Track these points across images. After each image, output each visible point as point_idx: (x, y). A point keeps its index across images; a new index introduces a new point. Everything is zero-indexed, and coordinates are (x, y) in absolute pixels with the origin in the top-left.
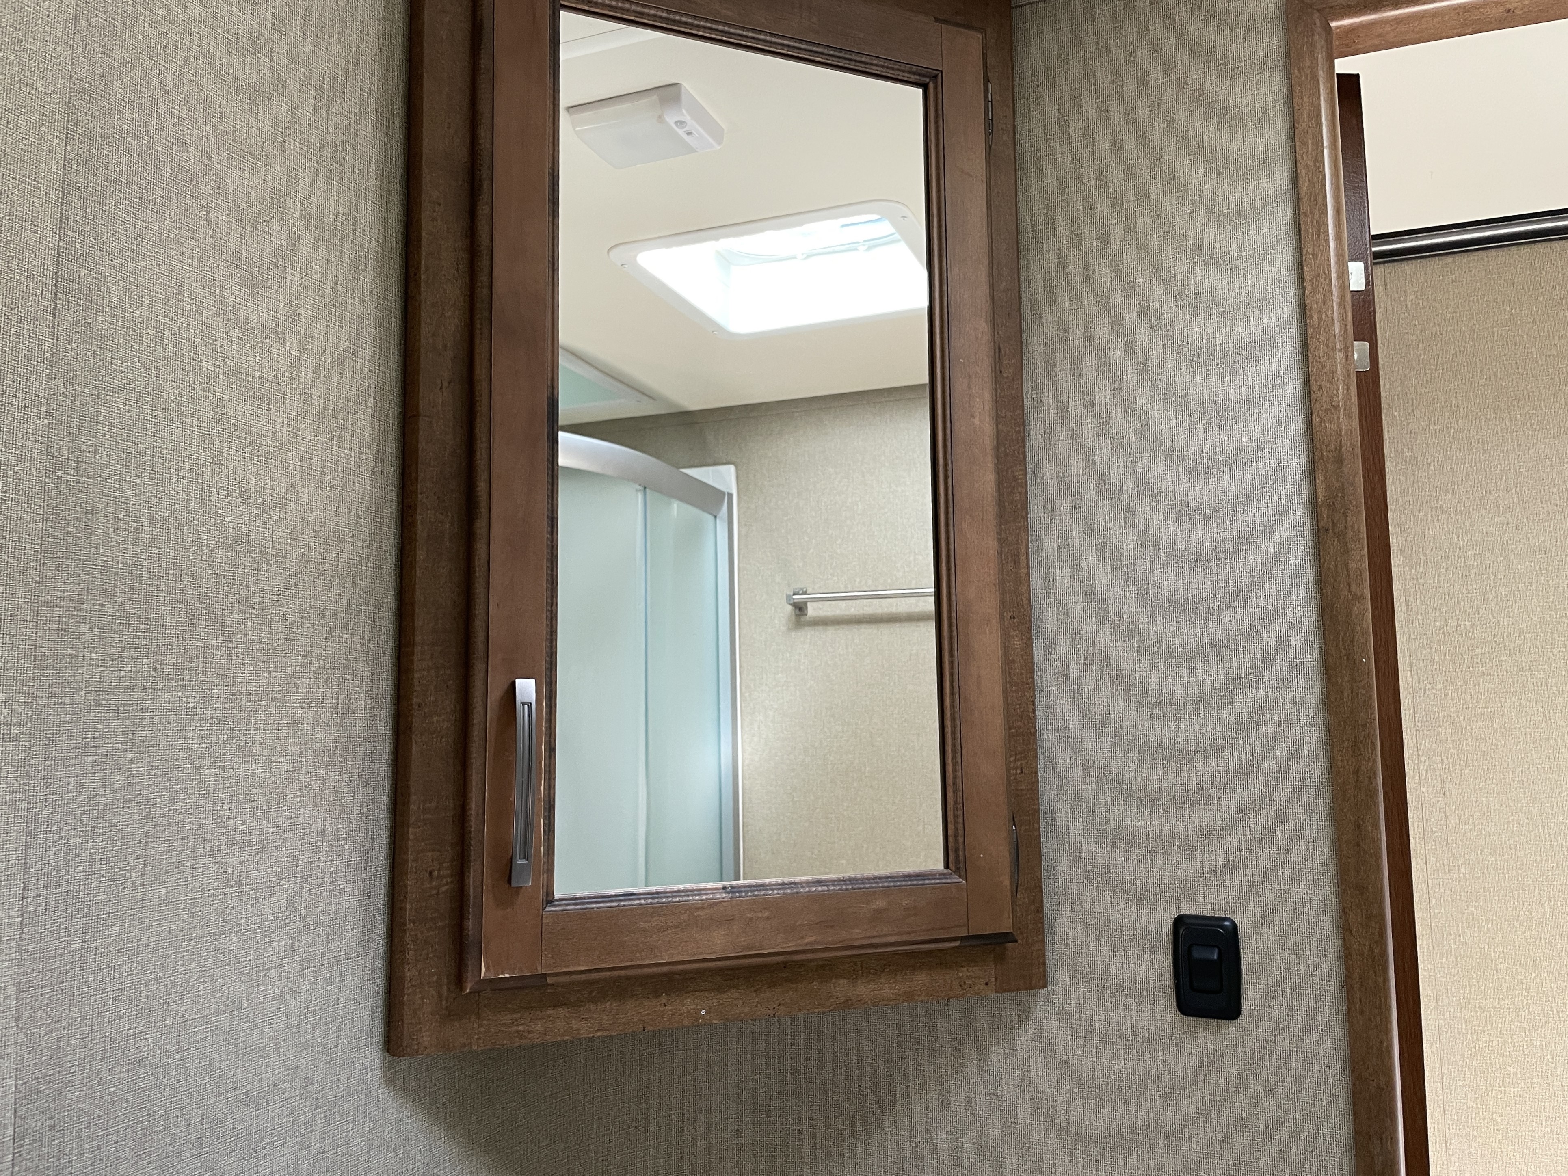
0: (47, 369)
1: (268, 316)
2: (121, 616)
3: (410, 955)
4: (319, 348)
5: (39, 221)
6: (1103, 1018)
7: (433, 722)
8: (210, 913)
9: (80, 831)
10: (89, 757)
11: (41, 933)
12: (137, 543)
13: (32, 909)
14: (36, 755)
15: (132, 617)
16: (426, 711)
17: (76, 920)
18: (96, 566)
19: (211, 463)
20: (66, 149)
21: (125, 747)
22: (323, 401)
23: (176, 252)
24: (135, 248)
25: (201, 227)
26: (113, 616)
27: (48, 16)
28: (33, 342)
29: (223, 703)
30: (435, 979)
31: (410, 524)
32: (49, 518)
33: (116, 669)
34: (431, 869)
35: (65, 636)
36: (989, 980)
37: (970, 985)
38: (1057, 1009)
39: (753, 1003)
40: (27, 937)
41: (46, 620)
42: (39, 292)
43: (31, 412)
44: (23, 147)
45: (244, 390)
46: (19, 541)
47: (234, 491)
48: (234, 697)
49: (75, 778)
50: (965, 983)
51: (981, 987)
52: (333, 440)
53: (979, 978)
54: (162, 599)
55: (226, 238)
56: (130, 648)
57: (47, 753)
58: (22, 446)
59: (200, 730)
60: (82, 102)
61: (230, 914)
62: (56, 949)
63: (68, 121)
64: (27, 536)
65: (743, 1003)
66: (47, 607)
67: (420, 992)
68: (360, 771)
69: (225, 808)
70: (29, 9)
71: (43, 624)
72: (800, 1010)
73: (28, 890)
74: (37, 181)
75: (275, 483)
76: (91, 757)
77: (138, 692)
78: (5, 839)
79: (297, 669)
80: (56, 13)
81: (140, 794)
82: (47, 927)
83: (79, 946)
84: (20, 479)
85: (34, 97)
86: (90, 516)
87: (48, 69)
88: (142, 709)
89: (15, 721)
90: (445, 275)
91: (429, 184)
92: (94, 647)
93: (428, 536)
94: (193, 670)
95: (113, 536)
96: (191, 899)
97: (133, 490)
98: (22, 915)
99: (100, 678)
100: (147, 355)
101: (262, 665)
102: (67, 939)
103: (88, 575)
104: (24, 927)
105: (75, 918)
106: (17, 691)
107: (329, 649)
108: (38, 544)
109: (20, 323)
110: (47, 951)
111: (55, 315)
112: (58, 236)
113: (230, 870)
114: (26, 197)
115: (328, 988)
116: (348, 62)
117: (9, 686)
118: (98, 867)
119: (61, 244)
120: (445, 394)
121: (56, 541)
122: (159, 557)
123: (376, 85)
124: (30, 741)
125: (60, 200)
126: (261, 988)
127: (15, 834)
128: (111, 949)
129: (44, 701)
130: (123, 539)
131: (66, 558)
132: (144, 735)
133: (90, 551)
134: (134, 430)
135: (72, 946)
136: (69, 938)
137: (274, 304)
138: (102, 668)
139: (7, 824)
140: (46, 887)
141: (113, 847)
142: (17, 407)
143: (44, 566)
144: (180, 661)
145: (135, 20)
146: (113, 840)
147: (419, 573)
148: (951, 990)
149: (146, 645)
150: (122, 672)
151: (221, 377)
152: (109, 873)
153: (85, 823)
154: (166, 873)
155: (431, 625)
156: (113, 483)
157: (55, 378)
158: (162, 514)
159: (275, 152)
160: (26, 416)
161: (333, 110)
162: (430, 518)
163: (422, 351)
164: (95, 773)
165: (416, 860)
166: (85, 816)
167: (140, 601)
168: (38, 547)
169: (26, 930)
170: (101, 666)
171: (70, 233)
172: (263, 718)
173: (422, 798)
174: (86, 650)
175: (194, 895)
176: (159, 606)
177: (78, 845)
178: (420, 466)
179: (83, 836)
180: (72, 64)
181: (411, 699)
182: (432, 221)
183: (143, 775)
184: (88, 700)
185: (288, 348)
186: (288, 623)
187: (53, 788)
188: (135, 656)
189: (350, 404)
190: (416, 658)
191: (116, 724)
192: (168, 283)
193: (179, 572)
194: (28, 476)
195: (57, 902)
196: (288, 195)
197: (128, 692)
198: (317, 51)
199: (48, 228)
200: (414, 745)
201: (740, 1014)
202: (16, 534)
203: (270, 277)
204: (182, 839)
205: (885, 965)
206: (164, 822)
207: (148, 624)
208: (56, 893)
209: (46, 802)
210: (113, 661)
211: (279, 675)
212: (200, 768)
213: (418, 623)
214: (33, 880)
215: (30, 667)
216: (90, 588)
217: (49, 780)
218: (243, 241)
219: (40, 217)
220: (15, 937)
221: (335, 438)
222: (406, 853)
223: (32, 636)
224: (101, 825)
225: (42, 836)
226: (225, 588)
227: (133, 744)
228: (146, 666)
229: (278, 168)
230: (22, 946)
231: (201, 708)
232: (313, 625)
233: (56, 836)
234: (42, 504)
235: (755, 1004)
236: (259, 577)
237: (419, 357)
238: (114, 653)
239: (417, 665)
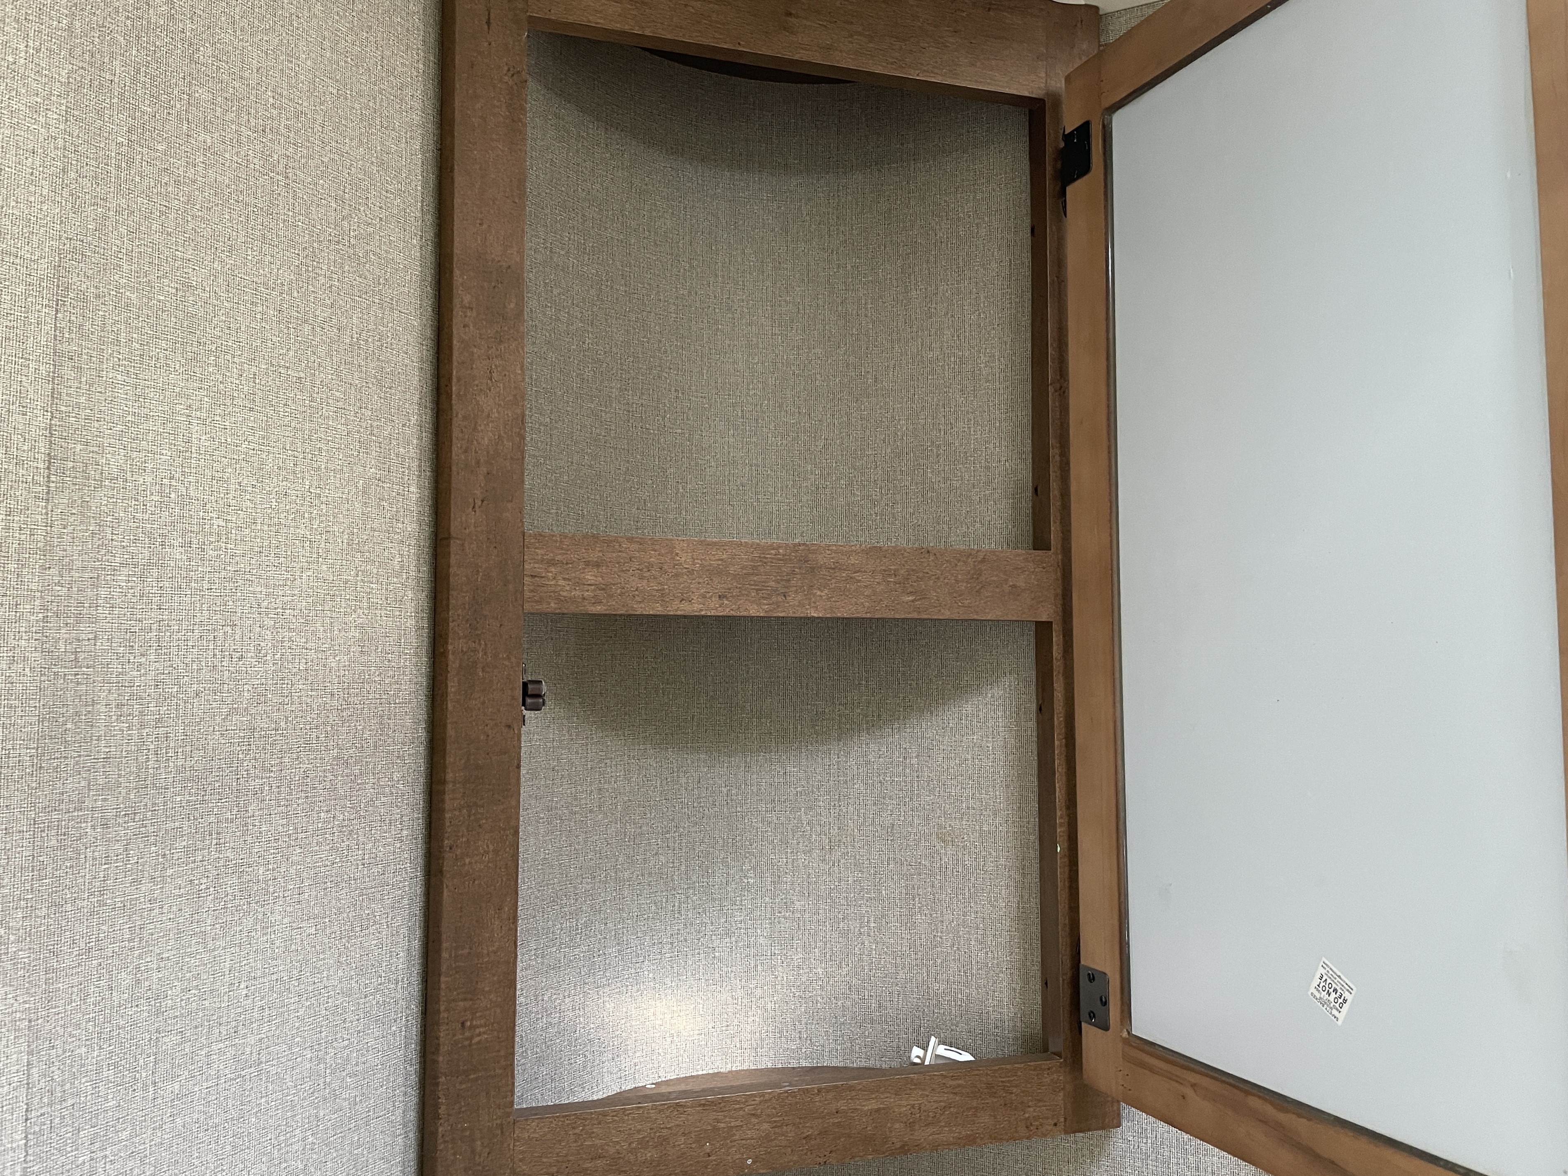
0: (40, 559)
1: (285, 457)
2: (126, 807)
3: (442, 1110)
4: (342, 481)
5: (28, 401)
6: (1181, 1161)
7: (465, 864)
8: (226, 1098)
9: (87, 1040)
10: (93, 962)
11: (47, 1152)
12: (142, 726)
13: (37, 1129)
14: (36, 970)
15: (138, 806)
16: (458, 853)
17: (84, 1132)
18: (98, 759)
19: (223, 626)
20: (56, 317)
21: (132, 944)
22: (347, 536)
23: (182, 407)
24: (136, 411)
25: (211, 374)
26: (118, 808)
27: (32, 174)
28: (24, 534)
29: (239, 878)
30: (468, 1133)
31: (443, 653)
32: (46, 718)
33: (121, 864)
34: (463, 1019)
35: (64, 840)
36: (1058, 1120)
37: (1037, 1126)
38: (1132, 1147)
39: (802, 1150)
40: (32, 1158)
41: (44, 827)
42: (30, 479)
43: (24, 608)
44: (8, 324)
45: (258, 541)
46: (13, 749)
47: (248, 651)
48: (250, 869)
49: (79, 987)
50: (1031, 1125)
51: (1049, 1128)
52: (357, 575)
53: (1047, 1118)
54: (171, 780)
55: (237, 382)
56: (136, 839)
57: (48, 965)
58: (14, 647)
59: (214, 910)
60: (74, 263)
61: (249, 1095)
62: (63, 1166)
63: (58, 286)
64: (22, 742)
65: (792, 1150)
66: (45, 813)
67: (453, 1148)
68: (389, 919)
69: (242, 986)
70: (10, 170)
71: (41, 831)
72: (853, 1157)
73: (32, 1110)
74: (25, 359)
75: (294, 634)
76: (96, 961)
77: (146, 883)
78: (6, 1062)
79: (320, 825)
80: (41, 169)
81: (150, 989)
82: (52, 1145)
83: (87, 1158)
84: (12, 683)
85: (18, 267)
86: (90, 708)
87: (33, 233)
88: (150, 900)
89: (12, 938)
90: (477, 386)
91: (461, 288)
92: (97, 846)
93: (460, 666)
94: (205, 849)
95: (115, 724)
96: (207, 1088)
97: (137, 671)
98: (26, 1137)
99: (104, 877)
100: (152, 524)
101: (280, 829)
102: (73, 1154)
103: (89, 770)
104: (28, 1148)
105: (82, 1130)
106: (15, 907)
107: (354, 798)
108: (33, 748)
109: (9, 515)
110: (53, 1169)
111: (48, 500)
112: (49, 414)
113: (248, 1050)
114: (12, 378)
115: (356, 1152)
116: (372, 163)
117: (6, 903)
118: (105, 1074)
119: (53, 422)
120: (477, 514)
121: (54, 741)
122: (167, 737)
123: (403, 183)
124: (30, 957)
125: (51, 374)
126: (284, 1165)
127: (15, 1056)
128: (122, 1155)
129: (44, 911)
130: (127, 725)
131: (65, 757)
132: (153, 927)
133: (90, 745)
134: (138, 607)
135: (80, 1159)
136: (76, 1152)
137: (292, 443)
138: (106, 866)
139: (7, 1047)
140: (50, 1104)
141: (122, 1049)
142: (7, 606)
143: (40, 771)
144: (191, 842)
145: (130, 162)
146: (122, 1043)
147: (450, 706)
148: (1017, 1132)
149: (154, 832)
150: (128, 866)
151: (233, 531)
152: (117, 1077)
153: (90, 1031)
154: (179, 1066)
155: (463, 761)
156: (116, 667)
157: (50, 568)
158: (170, 690)
159: (292, 277)
160: (18, 615)
161: (355, 220)
162: (462, 647)
163: (454, 468)
164: (100, 977)
165: (447, 1010)
166: (91, 1023)
167: (147, 787)
168: (34, 751)
169: (30, 1152)
170: (105, 864)
171: (63, 408)
172: (283, 884)
173: (454, 945)
174: (88, 850)
175: (210, 1084)
176: (168, 789)
177: (83, 1055)
178: (451, 592)
179: (88, 1045)
180: (61, 222)
181: (442, 841)
182: (464, 327)
183: (152, 969)
184: (91, 902)
185: (307, 487)
186: (309, 780)
187: (55, 1001)
188: (142, 846)
189: (376, 534)
190: (447, 797)
191: (122, 922)
192: (173, 442)
193: (189, 748)
194: (21, 678)
195: (63, 1118)
196: (306, 321)
197: (134, 885)
198: (337, 157)
199: (39, 407)
200: (445, 891)
201: (789, 1162)
202: (10, 741)
203: (287, 414)
204: (196, 1027)
205: (945, 1107)
206: (176, 1014)
207: (155, 810)
208: (61, 1109)
209: (48, 1016)
210: (117, 856)
211: (300, 836)
212: (214, 950)
213: (450, 759)
214: (36, 1100)
215: (28, 880)
216: (92, 783)
217: (51, 994)
218: (257, 381)
219: (29, 397)
220: (20, 1161)
221: (360, 573)
222: (438, 1002)
223: (29, 847)
224: (108, 1029)
225: (44, 1053)
226: (240, 756)
227: (141, 940)
228: (154, 855)
229: (295, 294)
230: (27, 1168)
231: (215, 887)
232: (336, 776)
233: (60, 1052)
234: (38, 705)
235: (805, 1151)
236: (278, 737)
237: (450, 476)
238: (119, 847)
239: (448, 805)
